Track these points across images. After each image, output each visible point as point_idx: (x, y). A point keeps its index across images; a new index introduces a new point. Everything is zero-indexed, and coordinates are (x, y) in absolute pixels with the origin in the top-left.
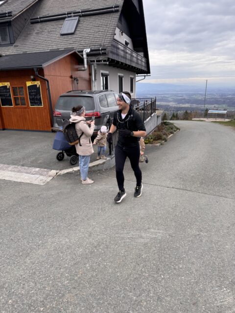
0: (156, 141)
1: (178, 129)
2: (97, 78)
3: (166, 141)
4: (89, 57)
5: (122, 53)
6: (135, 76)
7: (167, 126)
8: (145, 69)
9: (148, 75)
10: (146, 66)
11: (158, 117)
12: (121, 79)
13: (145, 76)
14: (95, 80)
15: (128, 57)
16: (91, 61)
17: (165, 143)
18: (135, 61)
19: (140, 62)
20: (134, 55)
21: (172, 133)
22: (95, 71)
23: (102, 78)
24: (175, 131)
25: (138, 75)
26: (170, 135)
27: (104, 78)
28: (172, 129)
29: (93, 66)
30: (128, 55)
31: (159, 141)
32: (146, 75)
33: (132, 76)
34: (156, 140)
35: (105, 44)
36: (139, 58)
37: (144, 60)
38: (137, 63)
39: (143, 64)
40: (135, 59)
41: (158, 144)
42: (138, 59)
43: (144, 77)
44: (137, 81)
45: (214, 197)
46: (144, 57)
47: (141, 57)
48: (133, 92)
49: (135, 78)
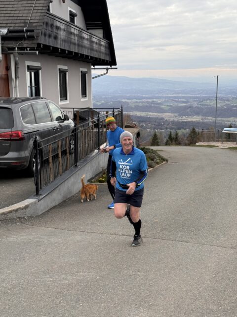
2: (19, 74)
4: (6, 42)
5: (62, 35)
6: (90, 69)
8: (108, 58)
9: (113, 67)
10: (108, 52)
12: (63, 74)
13: (107, 69)
14: (16, 77)
15: (73, 40)
16: (10, 49)
18: (88, 46)
19: (95, 47)
20: (84, 35)
21: (151, 166)
22: (16, 64)
23: (28, 74)
25: (96, 67)
27: (33, 73)
29: (12, 56)
30: (73, 37)
32: (109, 67)
33: (85, 70)
35: (32, 21)
36: (94, 40)
37: (103, 43)
38: (92, 49)
39: (103, 49)
40: (86, 43)
42: (91, 42)
43: (105, 71)
44: (93, 78)
45: (172, 242)
46: (104, 38)
47: (98, 38)
48: (86, 97)
49: (90, 72)
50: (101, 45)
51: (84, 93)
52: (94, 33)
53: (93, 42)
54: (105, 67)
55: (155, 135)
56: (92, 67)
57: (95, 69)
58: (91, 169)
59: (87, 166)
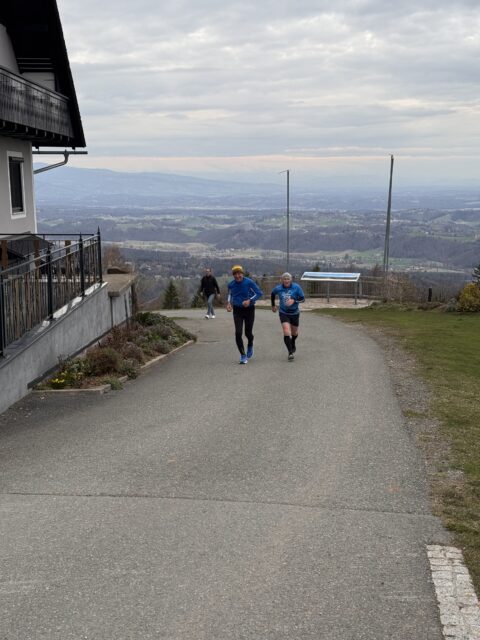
0: (97, 379)
1: (188, 337)
3: (133, 376)
6: (29, 154)
7: (146, 330)
8: (66, 132)
9: (78, 149)
10: (65, 118)
11: (112, 296)
13: (66, 154)
17: (129, 383)
18: (22, 105)
19: (39, 107)
20: (14, 84)
21: (161, 351)
24: (176, 344)
25: (42, 149)
26: (153, 356)
28: (165, 337)
31: (106, 377)
32: (69, 149)
33: (18, 155)
34: (96, 375)
36: (35, 93)
37: (56, 100)
38: (30, 112)
39: (55, 113)
40: (18, 100)
41: (100, 389)
42: (30, 98)
43: (61, 158)
44: (37, 172)
45: (202, 502)
46: (56, 90)
47: (44, 91)
48: (22, 210)
49: (30, 160)
50: (51, 105)
51: (18, 204)
52: (35, 81)
53: (34, 98)
54: (62, 149)
55: (171, 288)
56: (34, 149)
57: (39, 153)
58: (35, 361)
59: (26, 354)
